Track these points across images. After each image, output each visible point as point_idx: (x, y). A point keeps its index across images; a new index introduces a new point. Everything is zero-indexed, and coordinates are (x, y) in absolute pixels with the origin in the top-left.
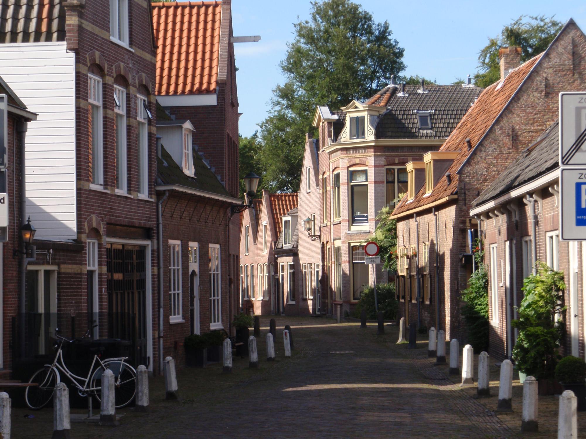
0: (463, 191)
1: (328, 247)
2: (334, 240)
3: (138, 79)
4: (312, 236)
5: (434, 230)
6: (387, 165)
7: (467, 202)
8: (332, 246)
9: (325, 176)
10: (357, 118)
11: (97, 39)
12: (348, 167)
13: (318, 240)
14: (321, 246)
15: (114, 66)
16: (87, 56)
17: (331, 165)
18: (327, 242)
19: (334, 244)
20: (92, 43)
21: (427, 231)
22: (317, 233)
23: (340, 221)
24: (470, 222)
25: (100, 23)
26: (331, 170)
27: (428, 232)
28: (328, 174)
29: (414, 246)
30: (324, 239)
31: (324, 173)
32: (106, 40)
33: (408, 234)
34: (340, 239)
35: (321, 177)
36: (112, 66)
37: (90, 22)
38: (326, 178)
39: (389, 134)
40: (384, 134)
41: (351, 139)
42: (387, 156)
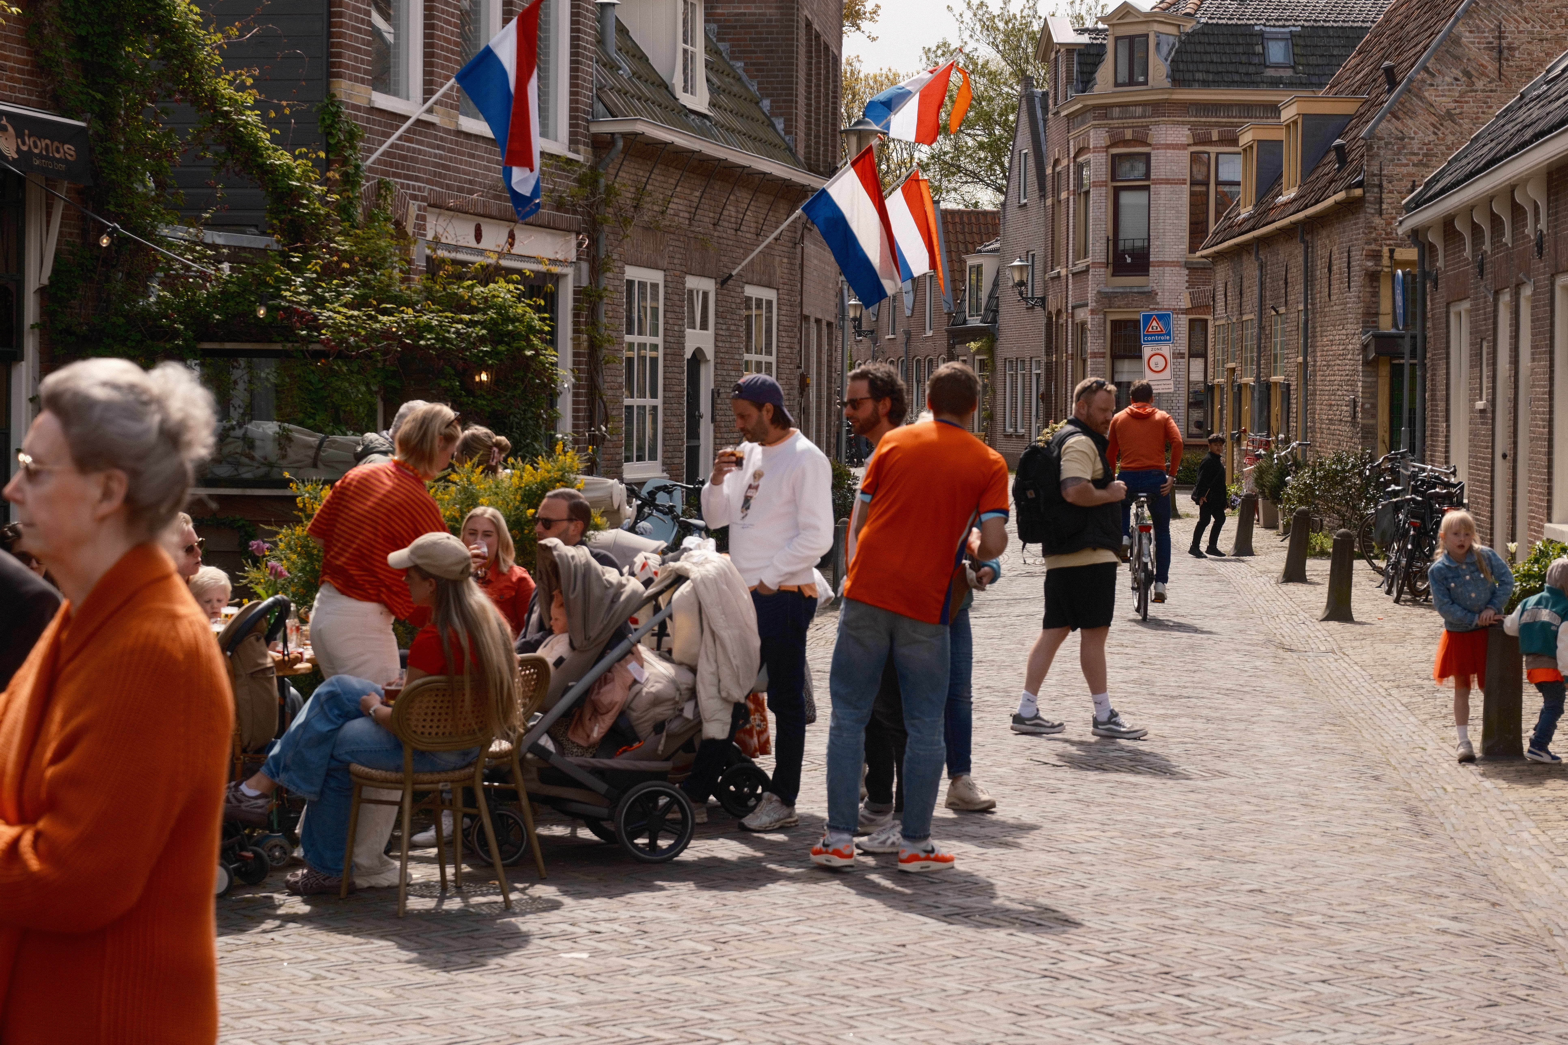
0: (1376, 181)
1: (1061, 321)
2: (1073, 308)
4: (1025, 299)
5: (1301, 279)
6: (1195, 144)
7: (1384, 206)
8: (1070, 320)
9: (1058, 169)
10: (1131, 39)
12: (1108, 147)
13: (1039, 308)
14: (1044, 321)
17: (1072, 143)
18: (1059, 312)
19: (1073, 317)
21: (1282, 283)
22: (1039, 294)
23: (1088, 266)
24: (1391, 257)
26: (1072, 155)
27: (1286, 283)
28: (1064, 162)
29: (1251, 316)
30: (1052, 306)
31: (1057, 162)
33: (1237, 289)
34: (1086, 305)
35: (1049, 171)
38: (1059, 173)
39: (1199, 76)
40: (1188, 76)
41: (1116, 84)
42: (1193, 124)
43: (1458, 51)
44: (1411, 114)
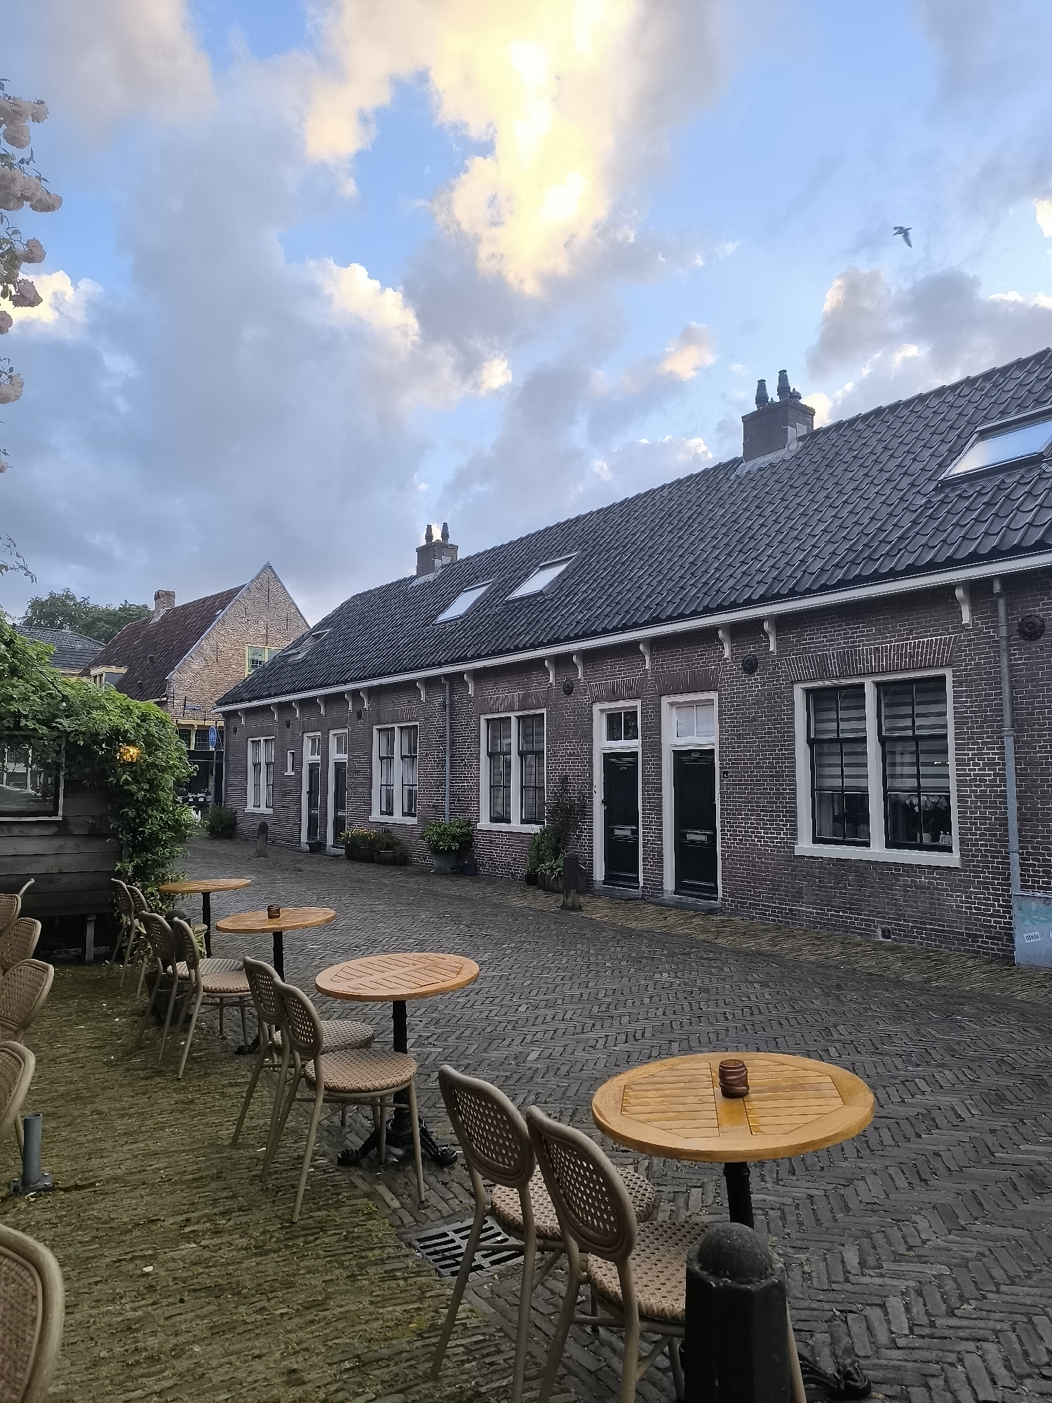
0: (172, 695)
7: (175, 704)
43: (202, 652)
44: (185, 672)
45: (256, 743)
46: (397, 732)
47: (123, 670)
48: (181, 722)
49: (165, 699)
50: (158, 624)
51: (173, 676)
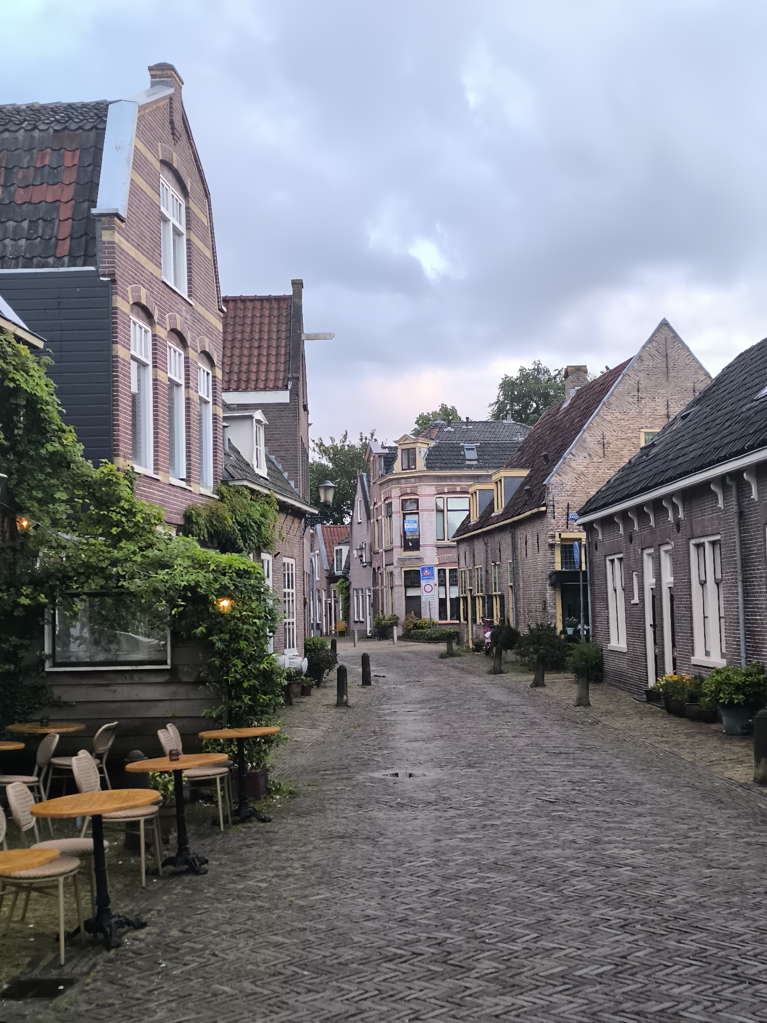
1: (380, 572)
2: (386, 566)
3: (200, 343)
4: (362, 563)
5: (509, 549)
6: (438, 494)
7: (556, 514)
8: (384, 571)
10: (408, 450)
11: (143, 272)
12: (401, 496)
13: (369, 566)
14: (372, 572)
15: (167, 315)
16: (129, 289)
17: (382, 495)
18: (379, 568)
19: (386, 570)
20: (136, 275)
21: (498, 550)
23: (392, 548)
24: (560, 537)
25: (147, 253)
26: (383, 500)
27: (500, 551)
28: (379, 504)
29: (480, 566)
30: (375, 565)
31: (375, 504)
32: (156, 278)
33: (472, 555)
35: (372, 507)
36: (165, 315)
37: (133, 245)
38: (376, 508)
39: (438, 465)
40: (433, 465)
41: (403, 470)
42: (436, 485)
43: (586, 445)
44: (566, 473)
45: (612, 561)
46: (708, 548)
47: (525, 473)
48: (564, 536)
49: (543, 509)
50: (567, 410)
51: (553, 480)
